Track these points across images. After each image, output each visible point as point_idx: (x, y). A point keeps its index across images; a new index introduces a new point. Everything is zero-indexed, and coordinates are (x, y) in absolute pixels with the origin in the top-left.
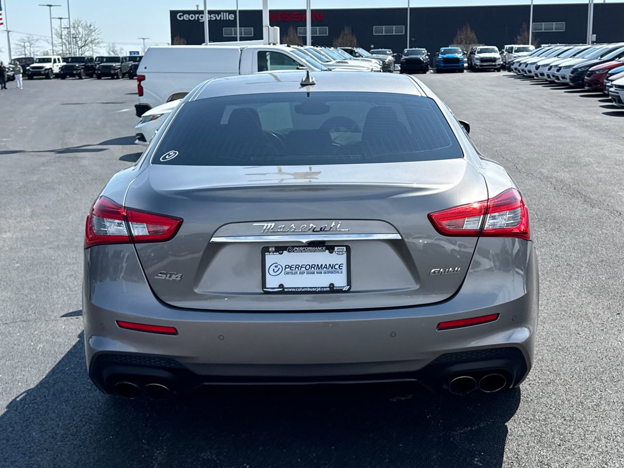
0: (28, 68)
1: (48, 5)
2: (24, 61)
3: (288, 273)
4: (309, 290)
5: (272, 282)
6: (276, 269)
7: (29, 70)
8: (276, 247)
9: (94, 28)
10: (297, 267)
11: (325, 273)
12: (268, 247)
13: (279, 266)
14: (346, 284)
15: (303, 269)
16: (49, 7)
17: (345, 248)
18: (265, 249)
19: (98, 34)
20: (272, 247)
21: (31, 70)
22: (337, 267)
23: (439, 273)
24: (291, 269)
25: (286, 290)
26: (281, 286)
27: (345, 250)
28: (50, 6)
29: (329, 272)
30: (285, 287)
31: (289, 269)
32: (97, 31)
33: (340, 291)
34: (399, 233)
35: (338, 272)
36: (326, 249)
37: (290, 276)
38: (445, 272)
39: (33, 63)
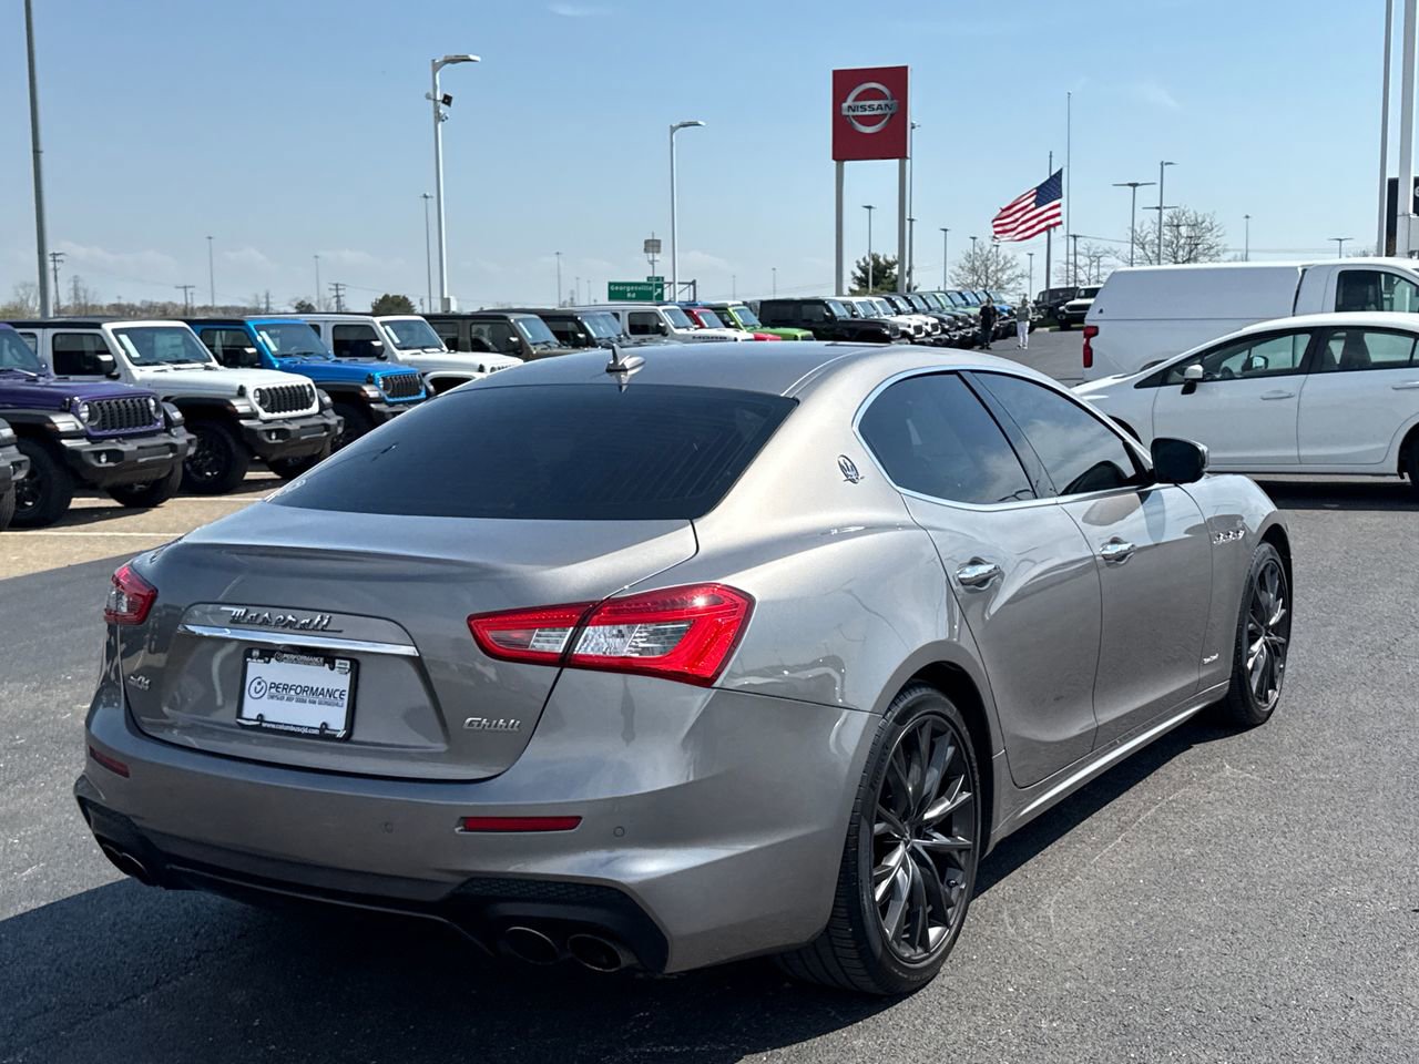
0: (1062, 308)
1: (1130, 185)
2: (1061, 294)
3: (272, 697)
4: (292, 729)
5: (251, 709)
6: (259, 688)
7: (1063, 312)
8: (261, 651)
9: (1211, 224)
10: (286, 688)
11: (320, 703)
12: (251, 650)
13: (263, 684)
14: (343, 728)
15: (292, 692)
16: (1132, 188)
17: (348, 662)
18: (248, 650)
19: (1218, 236)
20: (256, 649)
21: (1067, 311)
22: (337, 694)
23: (479, 725)
24: (279, 690)
25: (264, 725)
26: (261, 718)
27: (348, 667)
28: (1134, 185)
29: (327, 703)
30: (267, 719)
31: (273, 690)
32: (1215, 230)
33: (333, 738)
34: (416, 646)
35: (337, 705)
36: (325, 662)
37: (275, 701)
38: (490, 726)
39: (1073, 299)
